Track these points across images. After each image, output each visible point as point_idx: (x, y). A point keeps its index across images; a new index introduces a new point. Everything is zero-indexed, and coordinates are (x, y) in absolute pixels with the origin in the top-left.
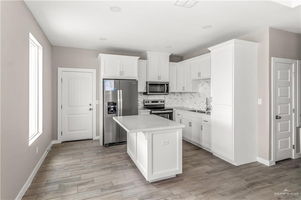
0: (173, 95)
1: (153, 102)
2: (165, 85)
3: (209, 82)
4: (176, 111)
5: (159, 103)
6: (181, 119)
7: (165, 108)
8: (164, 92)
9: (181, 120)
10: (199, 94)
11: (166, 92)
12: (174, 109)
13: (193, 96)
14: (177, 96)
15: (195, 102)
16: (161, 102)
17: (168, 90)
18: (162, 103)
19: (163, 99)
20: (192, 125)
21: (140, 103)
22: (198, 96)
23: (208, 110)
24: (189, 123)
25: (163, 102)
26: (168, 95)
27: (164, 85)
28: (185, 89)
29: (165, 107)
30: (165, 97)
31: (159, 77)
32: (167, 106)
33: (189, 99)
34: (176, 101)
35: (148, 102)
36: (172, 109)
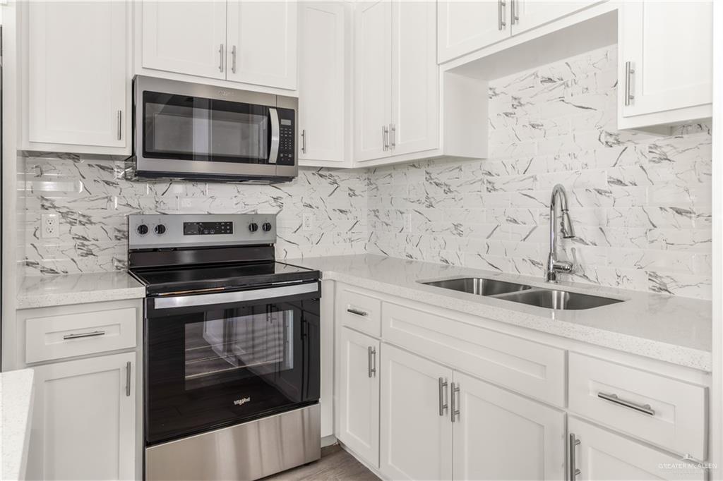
0: (324, 185)
1: (189, 228)
2: (274, 115)
3: (568, 78)
4: (340, 287)
5: (239, 237)
6: (374, 344)
7: (279, 270)
8: (265, 161)
9: (371, 352)
10: (487, 168)
11: (280, 161)
12: (327, 275)
13: (440, 190)
14: (352, 193)
15: (456, 226)
16: (253, 228)
17: (292, 152)
18: (259, 237)
19: (267, 209)
20: (466, 404)
21: (101, 235)
22: (477, 186)
23: (558, 276)
24: (442, 384)
25: (267, 227)
26: (289, 179)
27: (265, 111)
28: (399, 141)
29: (276, 259)
30: (276, 199)
31: (229, 57)
32: (289, 254)
33: (422, 208)
34: (345, 223)
35: (161, 229)
36: (314, 276)
